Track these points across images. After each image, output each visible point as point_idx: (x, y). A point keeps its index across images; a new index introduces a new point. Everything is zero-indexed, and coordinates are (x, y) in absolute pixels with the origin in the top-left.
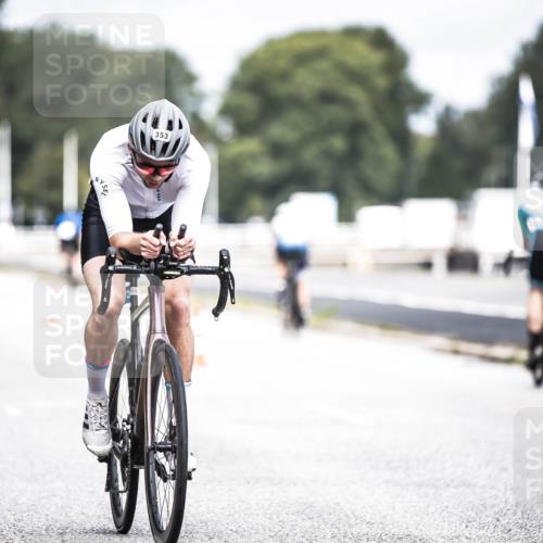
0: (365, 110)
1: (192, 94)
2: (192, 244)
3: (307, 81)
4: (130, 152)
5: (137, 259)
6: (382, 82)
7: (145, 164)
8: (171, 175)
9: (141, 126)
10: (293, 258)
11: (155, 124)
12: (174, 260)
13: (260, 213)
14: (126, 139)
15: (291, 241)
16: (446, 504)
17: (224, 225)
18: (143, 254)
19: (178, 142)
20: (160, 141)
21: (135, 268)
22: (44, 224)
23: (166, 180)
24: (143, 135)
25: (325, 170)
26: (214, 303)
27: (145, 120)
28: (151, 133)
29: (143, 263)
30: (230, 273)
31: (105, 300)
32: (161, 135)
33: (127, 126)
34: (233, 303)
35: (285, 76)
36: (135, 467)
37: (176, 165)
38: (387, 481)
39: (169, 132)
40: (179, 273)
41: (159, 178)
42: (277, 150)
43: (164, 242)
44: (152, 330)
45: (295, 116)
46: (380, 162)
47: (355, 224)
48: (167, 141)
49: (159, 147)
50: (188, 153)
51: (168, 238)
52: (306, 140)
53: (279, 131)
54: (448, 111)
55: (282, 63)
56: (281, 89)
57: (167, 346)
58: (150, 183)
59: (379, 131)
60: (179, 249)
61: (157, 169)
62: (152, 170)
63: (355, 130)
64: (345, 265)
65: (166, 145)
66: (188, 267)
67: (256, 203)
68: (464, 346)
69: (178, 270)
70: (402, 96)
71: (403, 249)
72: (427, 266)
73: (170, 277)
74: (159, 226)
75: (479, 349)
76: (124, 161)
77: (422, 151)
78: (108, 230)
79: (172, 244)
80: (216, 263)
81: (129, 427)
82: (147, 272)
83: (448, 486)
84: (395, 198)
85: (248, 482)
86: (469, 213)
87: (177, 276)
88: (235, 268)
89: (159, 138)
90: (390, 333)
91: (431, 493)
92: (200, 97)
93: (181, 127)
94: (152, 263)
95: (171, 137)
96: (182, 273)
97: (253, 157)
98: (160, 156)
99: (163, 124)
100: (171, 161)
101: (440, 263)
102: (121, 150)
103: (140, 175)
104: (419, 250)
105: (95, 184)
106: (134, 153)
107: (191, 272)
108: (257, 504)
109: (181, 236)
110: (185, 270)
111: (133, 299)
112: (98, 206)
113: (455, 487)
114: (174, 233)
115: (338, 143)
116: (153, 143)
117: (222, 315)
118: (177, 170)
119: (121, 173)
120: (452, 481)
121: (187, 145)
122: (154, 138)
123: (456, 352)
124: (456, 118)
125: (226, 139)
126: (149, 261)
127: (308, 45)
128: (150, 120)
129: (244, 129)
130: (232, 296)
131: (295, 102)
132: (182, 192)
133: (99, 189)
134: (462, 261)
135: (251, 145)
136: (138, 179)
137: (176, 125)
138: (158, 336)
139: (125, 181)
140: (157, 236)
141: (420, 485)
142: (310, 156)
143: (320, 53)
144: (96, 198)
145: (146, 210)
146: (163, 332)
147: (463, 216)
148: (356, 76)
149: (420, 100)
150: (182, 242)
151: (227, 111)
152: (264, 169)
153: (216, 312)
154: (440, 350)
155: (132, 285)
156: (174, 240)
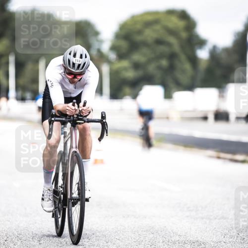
0: (176, 48)
1: (98, 41)
2: (89, 109)
3: (150, 34)
4: (63, 68)
5: (65, 115)
6: (184, 35)
7: (70, 73)
8: (81, 78)
9: (68, 56)
10: (146, 115)
11: (75, 56)
12: (82, 116)
13: (129, 95)
14: (62, 63)
15: (145, 107)
16: (215, 227)
17: (112, 100)
18: (68, 113)
19: (85, 64)
20: (77, 63)
21: (64, 119)
22: (30, 99)
23: (79, 81)
24: (69, 61)
25: (158, 75)
26: (99, 136)
27: (70, 54)
28: (73, 60)
29: (68, 117)
30: (105, 122)
31: (50, 133)
32: (77, 61)
33: (62, 57)
34: (107, 135)
35: (140, 32)
36: (64, 207)
37: (84, 74)
38: (188, 217)
39: (81, 59)
40: (83, 122)
41: (76, 80)
42: (136, 66)
43: (77, 108)
44: (71, 147)
45: (145, 50)
46: (184, 71)
47: (172, 99)
48: (80, 63)
49: (76, 66)
50: (89, 69)
51: (78, 107)
52: (150, 61)
53: (137, 57)
54: (215, 47)
55: (138, 26)
56: (138, 38)
57: (78, 154)
58: (72, 82)
59: (183, 57)
60: (83, 111)
61: (75, 75)
62: (73, 76)
63: (172, 57)
64: (168, 118)
65: (79, 65)
66: (88, 119)
67: (127, 90)
68: (222, 155)
69: (83, 120)
70: (193, 41)
71: (194, 111)
72: (205, 118)
73: (80, 123)
74: (75, 101)
75: (229, 156)
76: (61, 72)
77: (203, 66)
78: (53, 103)
79: (80, 109)
80: (100, 118)
81: (62, 189)
82: (70, 122)
83: (216, 219)
84: (190, 88)
85: (124, 217)
86: (224, 94)
87: (83, 123)
88: (108, 120)
89: (76, 62)
90: (188, 149)
91: (208, 222)
92: (101, 42)
93: (86, 57)
94: (72, 117)
95: (81, 61)
96: (85, 122)
97: (125, 69)
98: (77, 70)
99: (78, 56)
100: (81, 72)
101: (211, 117)
102: (59, 67)
103: (68, 78)
104: (202, 111)
105: (48, 82)
106: (65, 68)
107: (89, 121)
108: (128, 227)
109: (84, 105)
110: (86, 120)
111: (65, 133)
112: (49, 92)
113: (219, 219)
114: (81, 104)
115: (164, 63)
116: (74, 64)
117: (102, 141)
118: (84, 76)
119: (59, 77)
120: (217, 216)
121: (89, 65)
122: (74, 62)
123: (219, 158)
124: (218, 51)
125: (113, 61)
126: (70, 116)
127: (150, 18)
128: (72, 54)
129: (121, 56)
130: (107, 133)
131: (145, 44)
132: (86, 86)
133: (49, 84)
134: (221, 116)
135: (125, 63)
136: (67, 80)
137: (84, 56)
138: (74, 149)
139: (61, 81)
140: (74, 105)
141: (202, 218)
142: (152, 68)
143: (156, 22)
144: (48, 89)
145: (70, 93)
146: (76, 148)
147: (222, 96)
148: (172, 32)
149: (202, 43)
150: (85, 108)
151: (113, 48)
152: (130, 74)
153: (100, 139)
154: (211, 157)
155: (64, 127)
156: (81, 107)
